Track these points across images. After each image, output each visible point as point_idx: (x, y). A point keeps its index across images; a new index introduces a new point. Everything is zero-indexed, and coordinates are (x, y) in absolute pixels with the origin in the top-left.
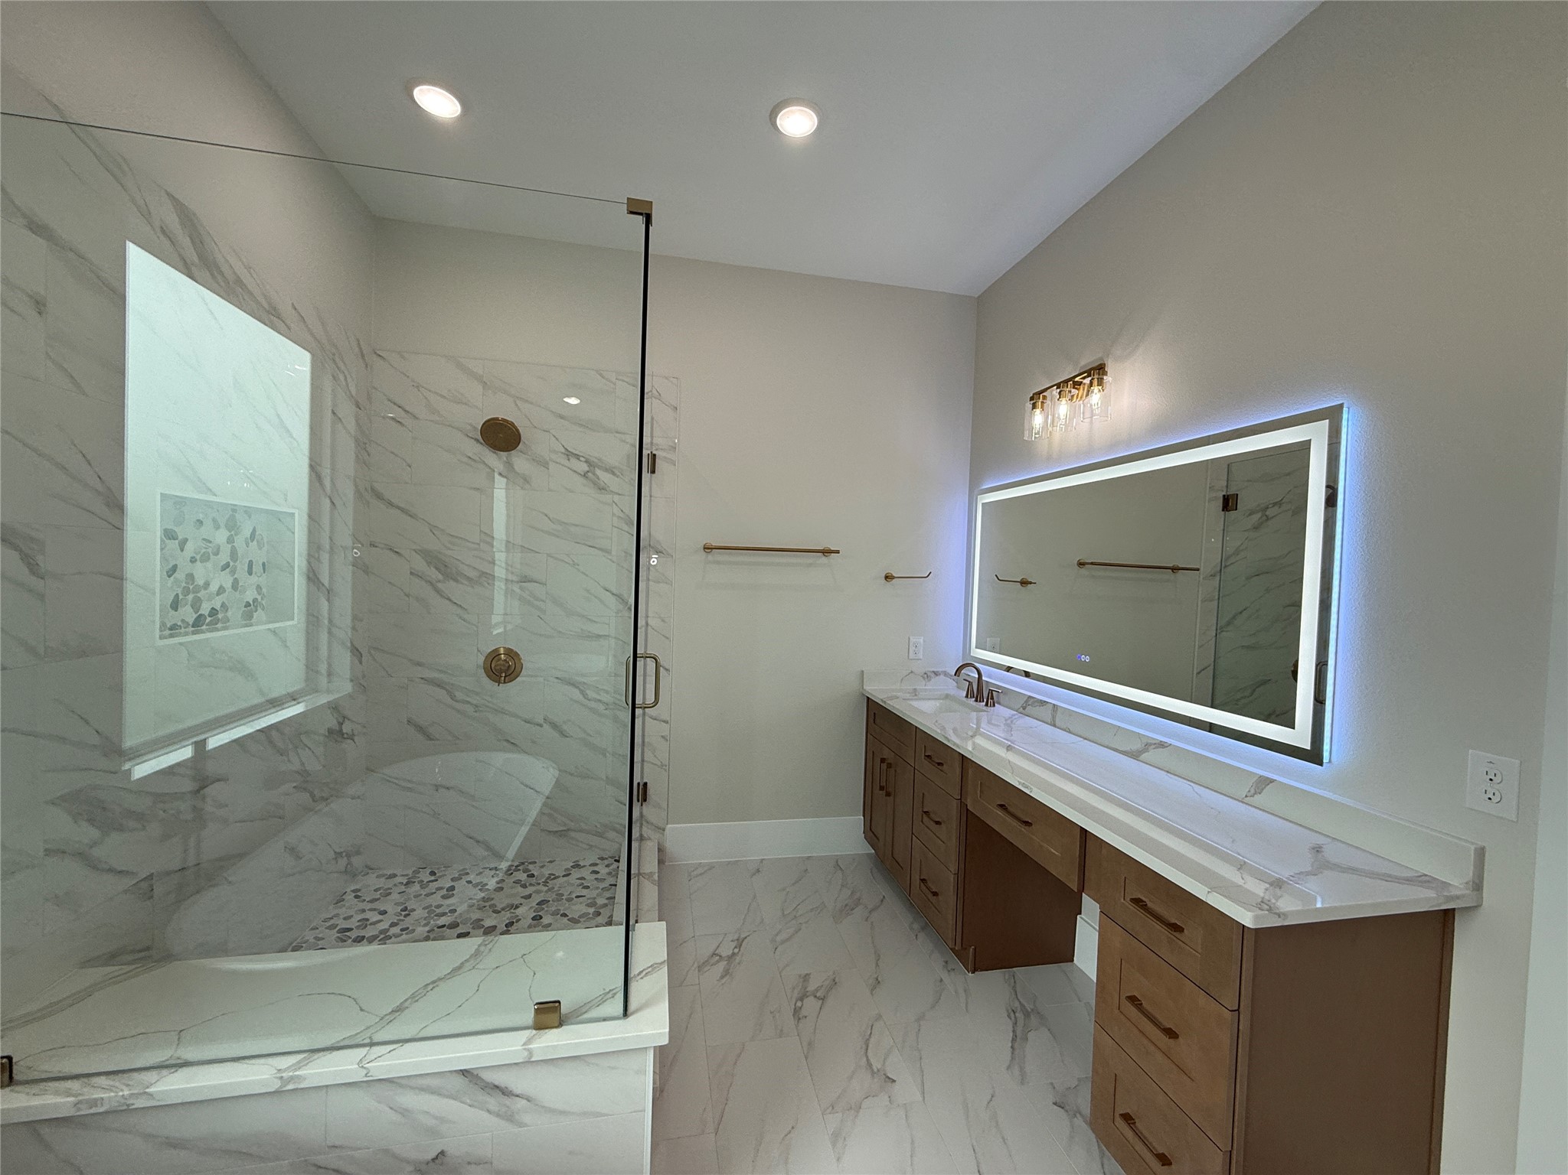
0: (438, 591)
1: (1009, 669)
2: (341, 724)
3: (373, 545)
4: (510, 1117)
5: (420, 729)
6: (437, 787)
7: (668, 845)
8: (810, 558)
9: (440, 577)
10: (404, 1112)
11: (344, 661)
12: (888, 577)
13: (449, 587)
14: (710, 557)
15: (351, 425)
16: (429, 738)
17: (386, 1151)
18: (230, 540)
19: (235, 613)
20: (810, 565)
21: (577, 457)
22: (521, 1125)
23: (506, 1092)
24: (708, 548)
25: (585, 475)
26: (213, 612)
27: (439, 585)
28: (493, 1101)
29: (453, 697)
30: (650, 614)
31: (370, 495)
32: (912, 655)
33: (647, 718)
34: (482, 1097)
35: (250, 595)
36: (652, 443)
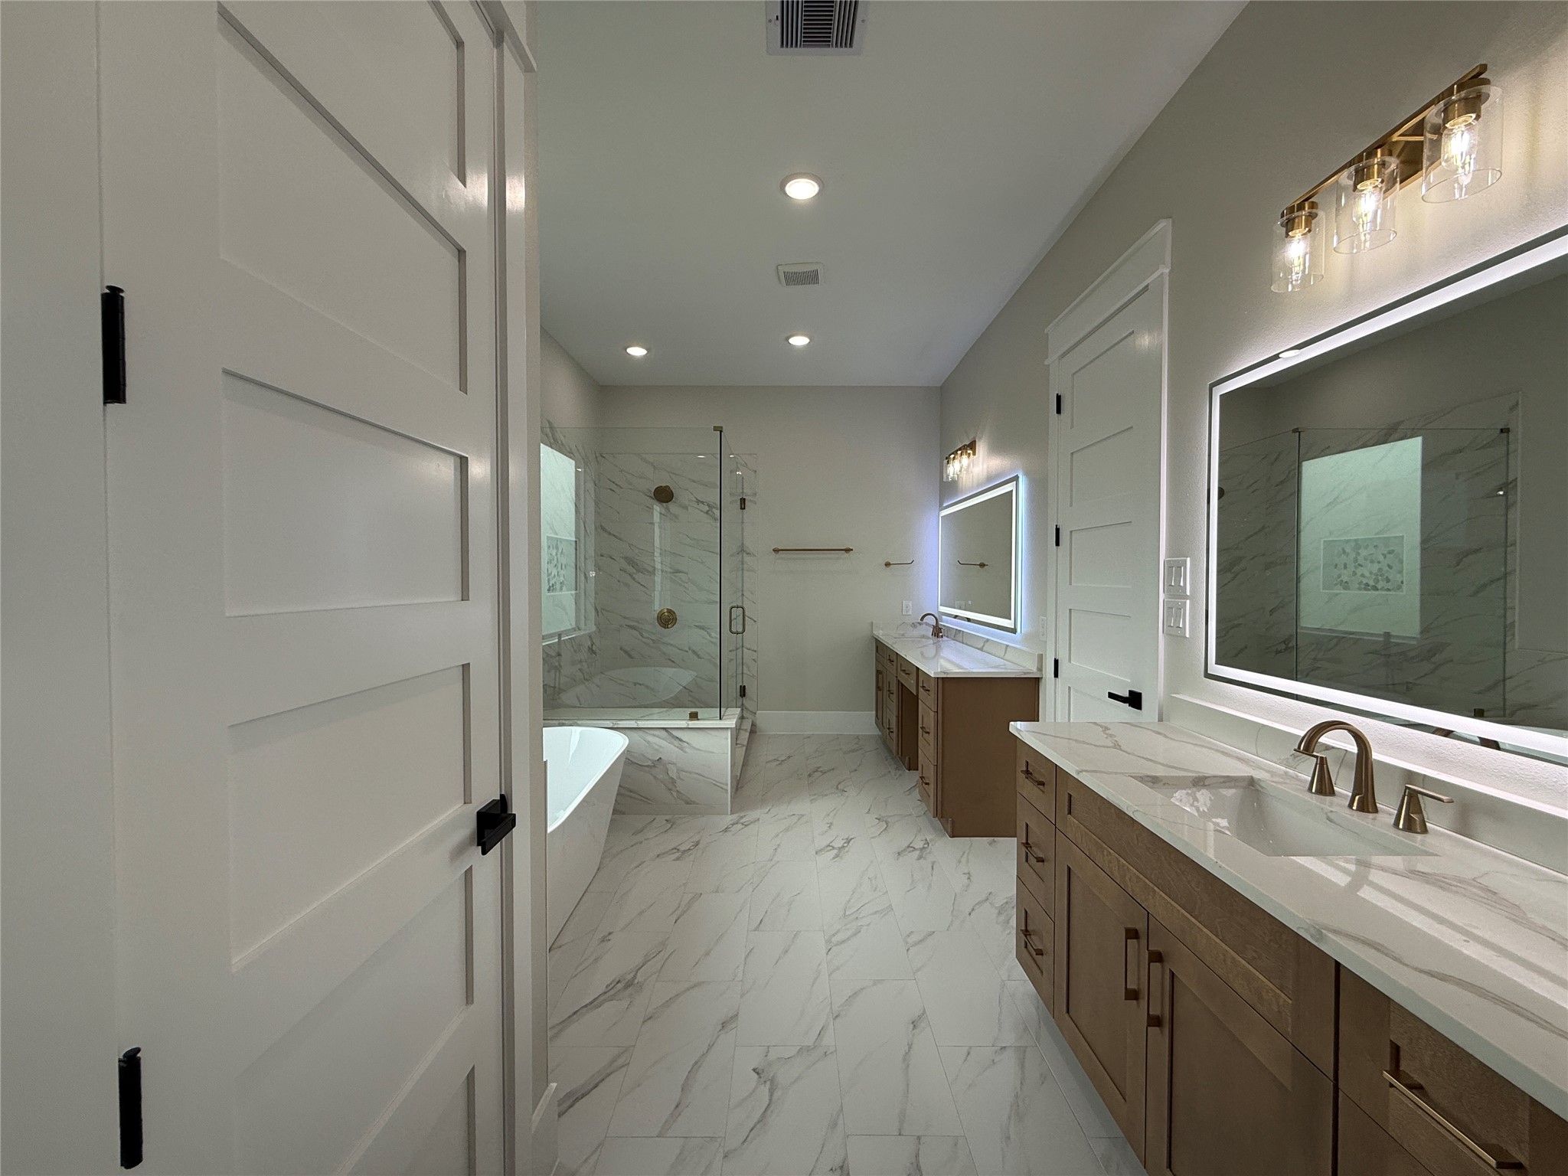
0: (634, 579)
1: (956, 617)
2: (592, 645)
3: (602, 556)
4: (681, 749)
5: (626, 652)
6: (635, 684)
7: (758, 722)
8: (834, 555)
9: (635, 571)
10: (648, 742)
11: (592, 614)
12: (888, 564)
13: (639, 577)
14: (778, 556)
15: (592, 492)
16: (630, 656)
17: (643, 755)
18: (557, 554)
19: (558, 586)
20: (838, 558)
21: (703, 503)
22: (685, 752)
23: (681, 740)
24: (776, 551)
25: (707, 513)
26: (553, 585)
27: (634, 576)
28: (676, 742)
29: (642, 636)
30: (745, 589)
31: (601, 529)
32: (904, 613)
33: (744, 649)
34: (673, 740)
35: (562, 579)
36: (743, 492)
